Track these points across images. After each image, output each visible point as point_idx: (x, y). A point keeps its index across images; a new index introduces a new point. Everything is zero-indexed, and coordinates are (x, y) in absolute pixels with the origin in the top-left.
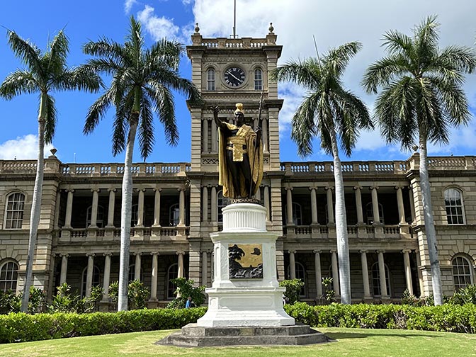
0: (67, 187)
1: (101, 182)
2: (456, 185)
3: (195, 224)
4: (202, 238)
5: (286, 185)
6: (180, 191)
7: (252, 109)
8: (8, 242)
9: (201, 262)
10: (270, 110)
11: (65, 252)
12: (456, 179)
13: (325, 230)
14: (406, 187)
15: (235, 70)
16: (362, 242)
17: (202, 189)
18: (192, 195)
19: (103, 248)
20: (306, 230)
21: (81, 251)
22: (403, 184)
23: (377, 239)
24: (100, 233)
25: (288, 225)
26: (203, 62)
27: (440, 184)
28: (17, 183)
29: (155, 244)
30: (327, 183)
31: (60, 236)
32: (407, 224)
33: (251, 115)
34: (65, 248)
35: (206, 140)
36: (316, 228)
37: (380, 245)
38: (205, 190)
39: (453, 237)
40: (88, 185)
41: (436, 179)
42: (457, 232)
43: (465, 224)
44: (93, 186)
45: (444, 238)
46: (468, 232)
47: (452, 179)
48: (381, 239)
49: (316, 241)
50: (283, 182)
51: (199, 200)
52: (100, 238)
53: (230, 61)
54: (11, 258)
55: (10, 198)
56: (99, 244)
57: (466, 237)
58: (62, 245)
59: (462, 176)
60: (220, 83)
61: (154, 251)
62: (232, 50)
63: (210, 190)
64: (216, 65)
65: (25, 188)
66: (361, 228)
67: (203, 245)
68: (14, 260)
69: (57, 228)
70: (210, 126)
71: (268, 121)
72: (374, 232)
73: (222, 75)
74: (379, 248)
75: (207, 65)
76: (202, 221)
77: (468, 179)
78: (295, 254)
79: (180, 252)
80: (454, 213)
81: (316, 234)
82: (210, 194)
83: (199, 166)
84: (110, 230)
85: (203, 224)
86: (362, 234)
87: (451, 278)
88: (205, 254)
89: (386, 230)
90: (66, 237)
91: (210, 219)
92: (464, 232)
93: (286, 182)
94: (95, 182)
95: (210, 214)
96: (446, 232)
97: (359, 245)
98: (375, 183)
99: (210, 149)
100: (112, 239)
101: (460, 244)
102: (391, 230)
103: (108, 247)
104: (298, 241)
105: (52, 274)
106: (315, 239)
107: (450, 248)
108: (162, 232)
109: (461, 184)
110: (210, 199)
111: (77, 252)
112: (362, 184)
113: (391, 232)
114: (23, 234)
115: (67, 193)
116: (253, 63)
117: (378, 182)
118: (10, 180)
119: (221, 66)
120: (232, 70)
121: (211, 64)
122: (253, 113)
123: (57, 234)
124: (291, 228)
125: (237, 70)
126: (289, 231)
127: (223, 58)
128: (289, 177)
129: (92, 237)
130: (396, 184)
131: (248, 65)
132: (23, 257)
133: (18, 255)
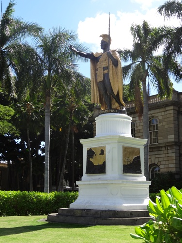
8: (152, 153)
28: (152, 112)
54: (155, 164)
55: (150, 122)
68: (157, 165)
114: (159, 147)
132: (162, 163)
133: (159, 161)
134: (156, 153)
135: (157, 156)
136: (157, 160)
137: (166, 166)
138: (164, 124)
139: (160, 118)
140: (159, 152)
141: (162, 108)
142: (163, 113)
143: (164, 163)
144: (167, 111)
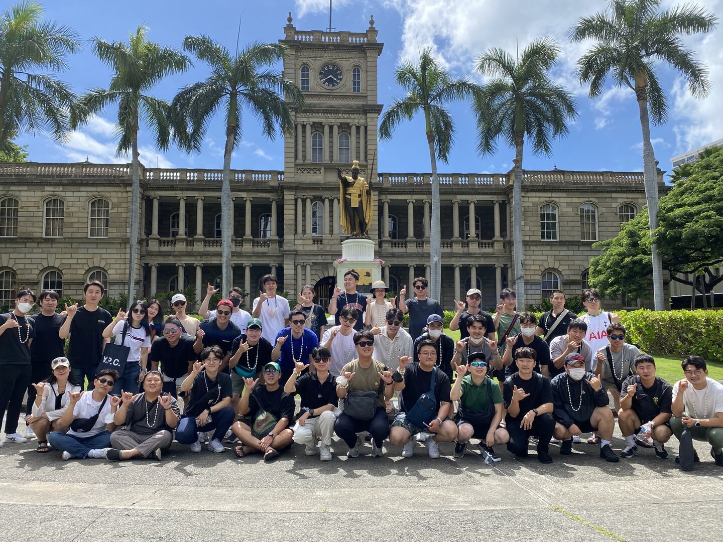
0: (152, 194)
1: (188, 189)
2: (553, 201)
3: (288, 237)
4: (296, 251)
5: (383, 197)
6: (272, 201)
7: (349, 114)
8: (95, 251)
9: (296, 274)
10: (369, 115)
11: (154, 262)
12: (554, 195)
13: (420, 244)
14: (504, 201)
15: (331, 68)
16: (456, 257)
17: (296, 200)
18: (286, 207)
19: (193, 259)
20: (402, 244)
21: (171, 260)
22: (501, 198)
23: (471, 254)
24: (190, 243)
25: (384, 239)
26: (296, 57)
27: (536, 200)
28: (100, 189)
29: (248, 256)
30: (425, 196)
31: (147, 245)
32: (502, 239)
33: (348, 121)
34: (153, 258)
35: (300, 148)
36: (411, 242)
37: (473, 259)
38: (300, 202)
39: (545, 253)
40: (175, 192)
41: (534, 194)
42: (549, 248)
43: (558, 240)
44: (179, 194)
45: (536, 253)
46: (560, 248)
47: (549, 194)
48: (475, 253)
49: (411, 256)
50: (380, 193)
51: (293, 212)
52: (189, 249)
53: (327, 57)
54: (99, 267)
55: (93, 204)
56: (189, 254)
57: (556, 253)
58: (150, 254)
59: (560, 192)
60: (316, 83)
61: (246, 262)
62: (328, 45)
63: (304, 201)
64: (310, 61)
65: (108, 195)
66: (457, 242)
67: (298, 257)
68: (103, 269)
69: (144, 237)
70: (304, 132)
71: (366, 128)
72: (468, 247)
73: (317, 73)
74: (472, 263)
75: (300, 61)
76: (296, 233)
77: (564, 195)
78: (390, 268)
79: (273, 263)
80: (548, 228)
81: (412, 248)
82: (304, 206)
83: (293, 175)
84: (199, 240)
85: (298, 236)
86: (457, 248)
87: (539, 292)
88: (299, 267)
89: (481, 245)
90: (154, 246)
91: (304, 231)
92: (556, 248)
93: (383, 194)
94: (182, 189)
95: (304, 226)
96: (539, 248)
97: (454, 259)
98: (474, 196)
99: (304, 157)
100: (203, 250)
101: (551, 259)
102: (485, 244)
103: (199, 258)
104: (393, 255)
105: (142, 284)
106: (411, 253)
107: (541, 263)
108: (255, 243)
109: (557, 200)
110: (304, 211)
111: (166, 262)
112: (460, 197)
113: (485, 247)
114: (110, 243)
115: (153, 200)
116: (352, 61)
117: (477, 196)
118: (93, 185)
119: (316, 62)
120: (328, 68)
121: (305, 60)
122: (350, 118)
123: (144, 244)
124: (386, 241)
125: (334, 68)
126: (384, 245)
127: (318, 53)
128: (387, 189)
129: (181, 247)
130: (494, 198)
131: (346, 62)
132: (112, 266)
133: (106, 264)
134: (104, 251)
135: (103, 256)
136: (102, 261)
137: (119, 271)
138: (120, 210)
139: (115, 200)
140: (109, 251)
141: (120, 186)
142: (119, 194)
143: (117, 266)
144: (127, 192)
